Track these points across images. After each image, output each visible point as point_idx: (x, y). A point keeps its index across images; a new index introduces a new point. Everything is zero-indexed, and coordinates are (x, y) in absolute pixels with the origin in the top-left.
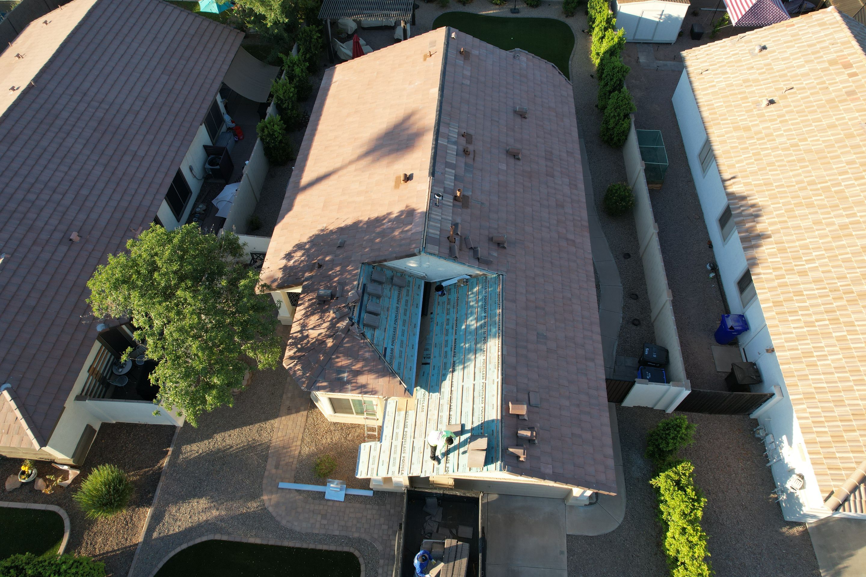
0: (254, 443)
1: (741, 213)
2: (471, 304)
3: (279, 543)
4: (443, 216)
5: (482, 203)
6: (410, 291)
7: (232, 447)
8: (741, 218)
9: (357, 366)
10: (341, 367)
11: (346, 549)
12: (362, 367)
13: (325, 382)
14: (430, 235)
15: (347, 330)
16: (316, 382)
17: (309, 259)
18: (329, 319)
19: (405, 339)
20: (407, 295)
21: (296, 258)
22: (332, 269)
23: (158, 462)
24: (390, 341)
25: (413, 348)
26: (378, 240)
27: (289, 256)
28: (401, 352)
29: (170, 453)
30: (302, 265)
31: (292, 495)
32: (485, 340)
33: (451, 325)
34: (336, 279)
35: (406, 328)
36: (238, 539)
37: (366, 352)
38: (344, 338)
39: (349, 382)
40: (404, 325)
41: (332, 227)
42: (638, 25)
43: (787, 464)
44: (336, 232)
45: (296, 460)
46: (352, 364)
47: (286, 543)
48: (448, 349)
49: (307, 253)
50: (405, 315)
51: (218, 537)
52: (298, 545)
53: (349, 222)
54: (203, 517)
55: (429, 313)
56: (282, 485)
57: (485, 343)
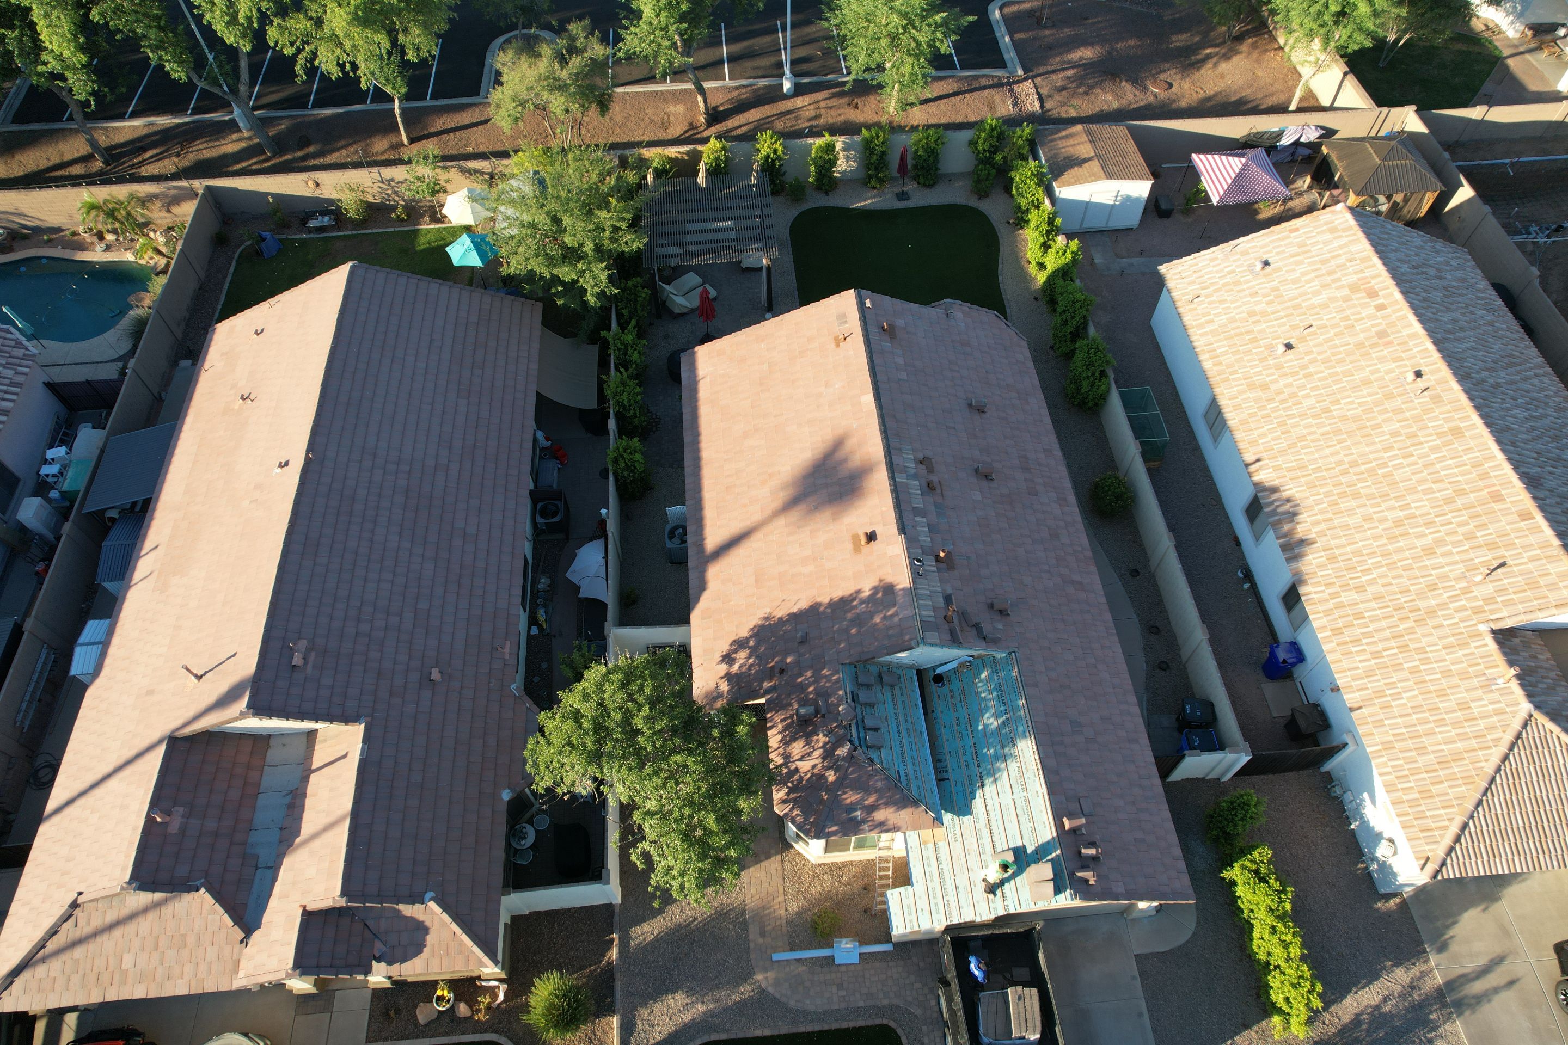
0: (723, 909)
1: (1275, 510)
2: (983, 695)
3: (794, 1031)
4: (931, 589)
5: (968, 558)
6: (904, 689)
7: (695, 919)
8: (1277, 518)
9: (871, 800)
10: (851, 804)
11: (878, 1021)
12: (877, 800)
13: (836, 825)
14: (924, 619)
15: (850, 757)
16: (825, 827)
17: (761, 660)
18: (821, 744)
19: (915, 753)
20: (902, 695)
21: (741, 661)
22: (801, 675)
23: (604, 956)
24: (900, 761)
25: (926, 764)
26: (853, 631)
27: (728, 658)
28: (915, 771)
29: (616, 942)
30: (753, 672)
31: (792, 967)
32: (1013, 742)
33: (963, 726)
34: (811, 689)
35: (912, 740)
36: (741, 1035)
37: (877, 781)
38: (849, 767)
39: (864, 821)
40: (909, 736)
41: (780, 613)
42: (1085, 212)
43: (1373, 828)
44: (787, 620)
45: (784, 921)
46: (863, 799)
47: (802, 1029)
48: (968, 757)
49: (753, 651)
50: (906, 722)
51: (714, 1037)
52: (818, 1028)
53: (804, 604)
54: (687, 1016)
55: (929, 711)
56: (776, 957)
57: (1014, 745)
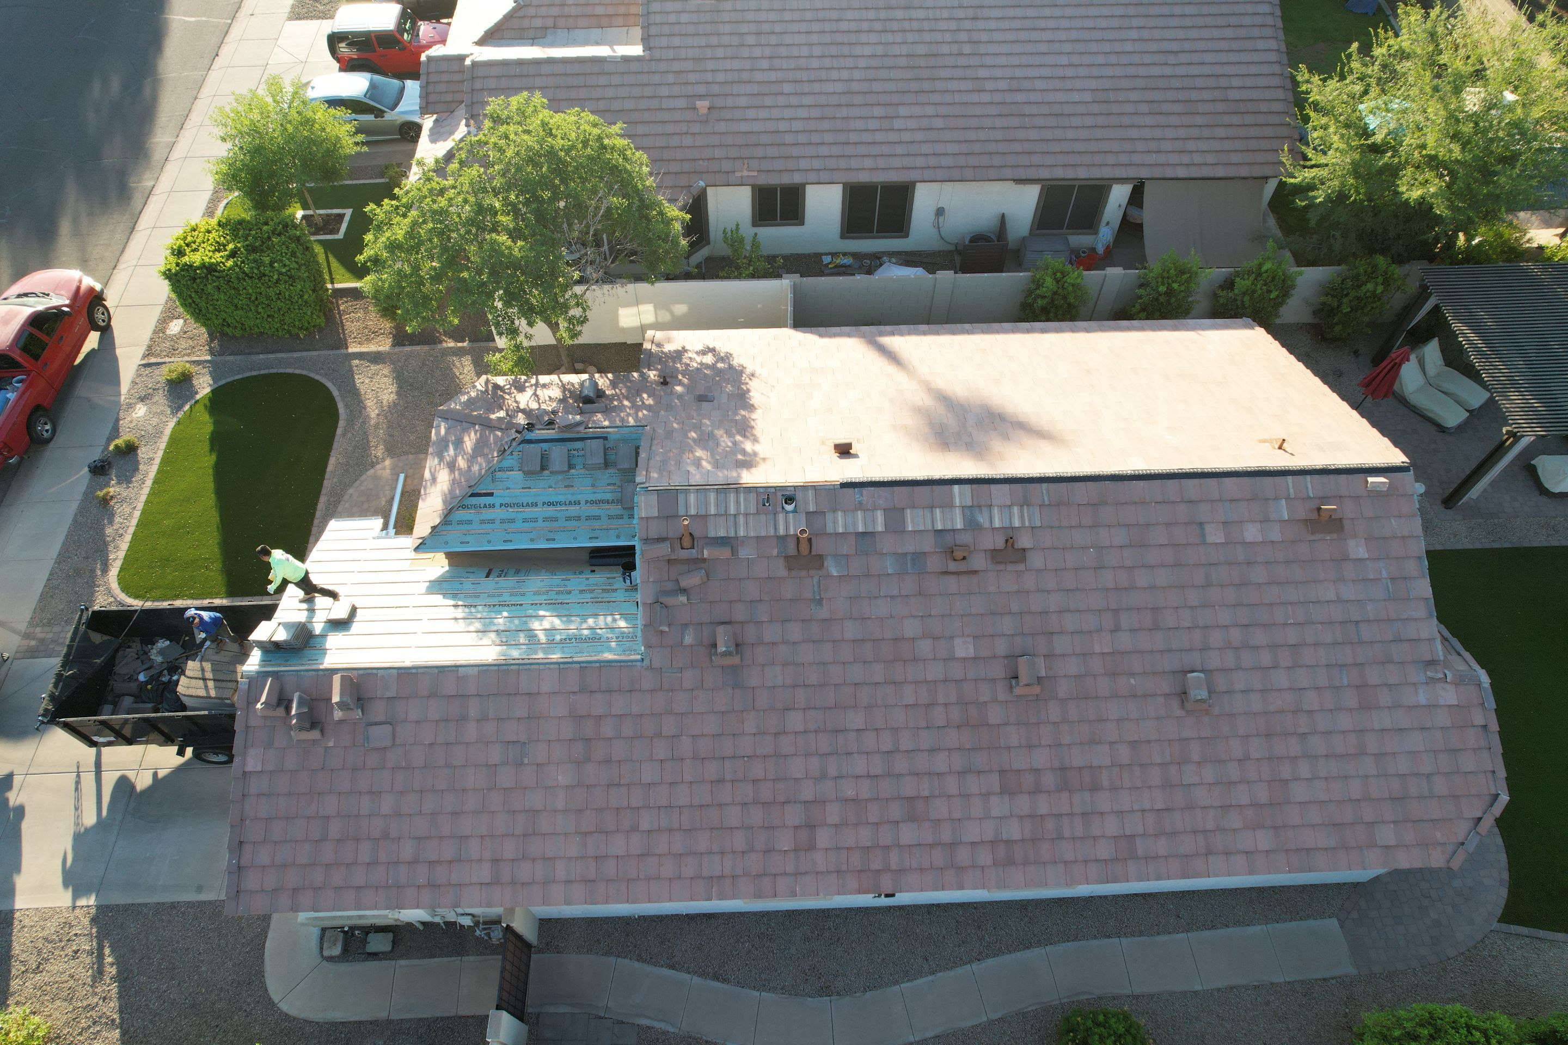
2: (591, 620)
4: (741, 520)
5: (820, 602)
6: (620, 521)
9: (462, 463)
10: (464, 443)
12: (460, 469)
13: (445, 431)
14: (681, 497)
17: (691, 370)
18: (544, 408)
19: (519, 525)
20: (610, 517)
21: (699, 359)
22: (651, 396)
23: (449, 337)
24: (507, 500)
25: (505, 541)
26: (693, 435)
27: (709, 351)
28: (492, 521)
29: (460, 345)
30: (679, 366)
31: (387, 492)
32: (500, 643)
33: (555, 597)
34: (626, 403)
35: (540, 524)
37: (480, 465)
38: (500, 429)
39: (442, 460)
40: (546, 519)
44: (740, 389)
46: (465, 455)
48: (506, 598)
49: (706, 367)
50: (568, 519)
53: (757, 400)
54: (369, 403)
55: (594, 568)
56: (402, 476)
57: (495, 643)
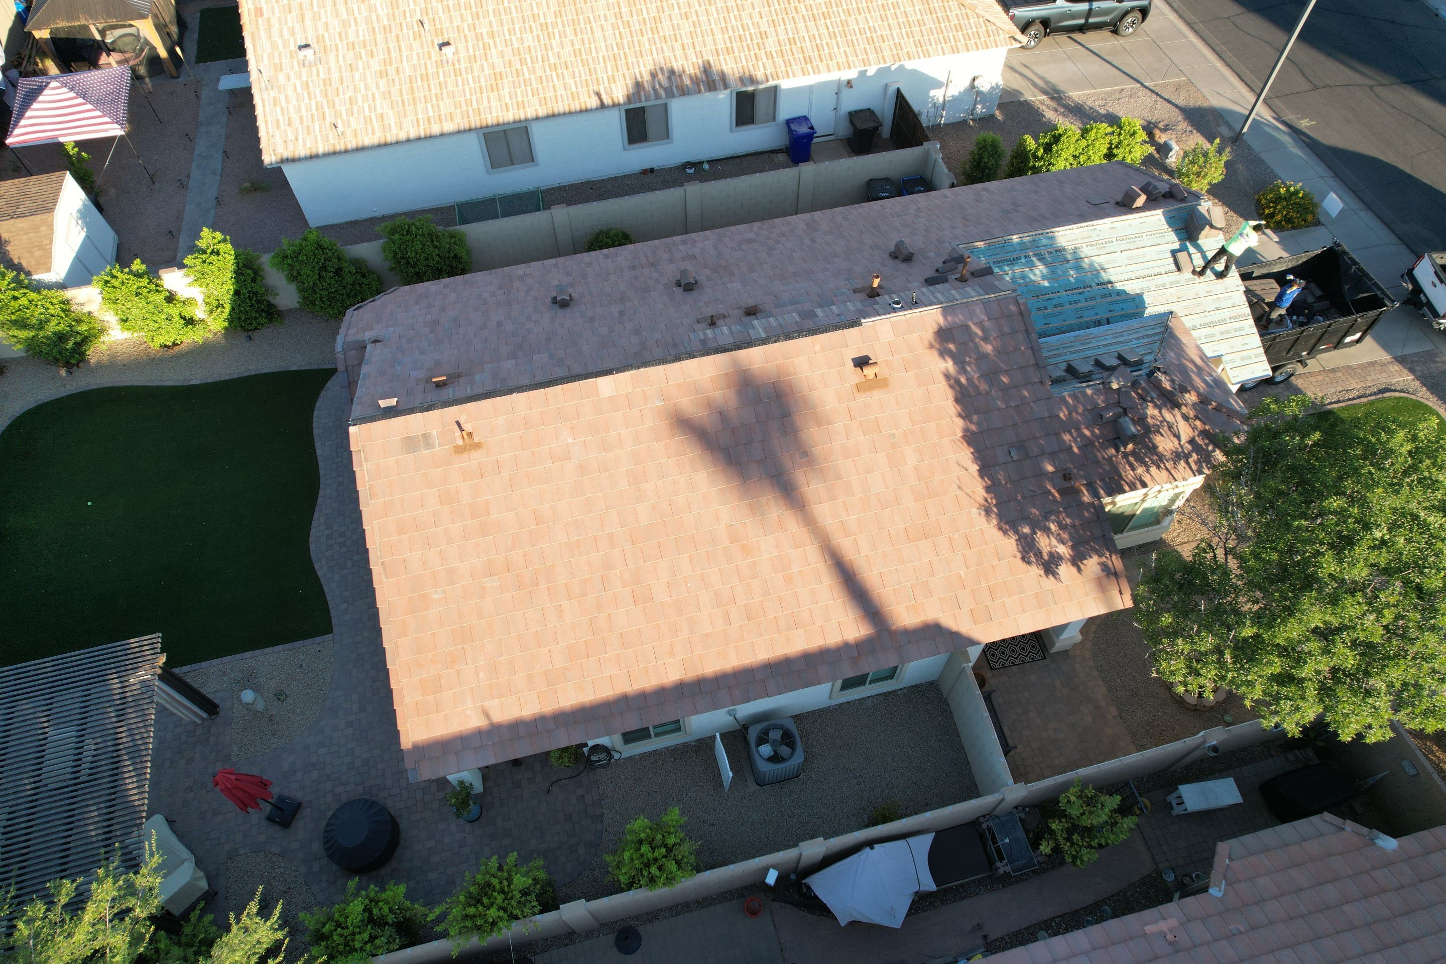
4: (933, 292)
9: (1190, 365)
12: (1186, 360)
17: (1051, 512)
18: (1156, 412)
21: (1054, 542)
22: (1071, 448)
26: (1005, 380)
27: (1050, 566)
30: (1068, 521)
32: (1060, 251)
33: (1046, 303)
34: (1087, 433)
44: (991, 478)
46: (1193, 372)
48: (1081, 298)
49: (1038, 525)
57: (1064, 250)
